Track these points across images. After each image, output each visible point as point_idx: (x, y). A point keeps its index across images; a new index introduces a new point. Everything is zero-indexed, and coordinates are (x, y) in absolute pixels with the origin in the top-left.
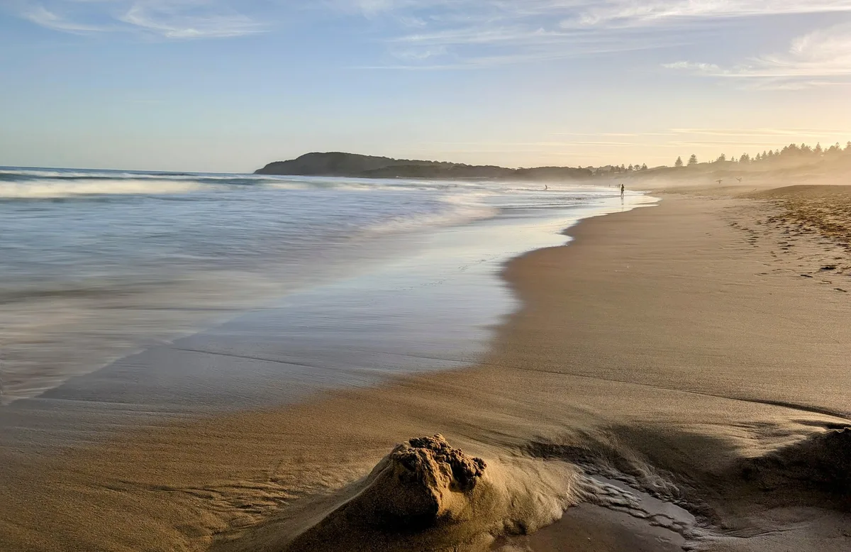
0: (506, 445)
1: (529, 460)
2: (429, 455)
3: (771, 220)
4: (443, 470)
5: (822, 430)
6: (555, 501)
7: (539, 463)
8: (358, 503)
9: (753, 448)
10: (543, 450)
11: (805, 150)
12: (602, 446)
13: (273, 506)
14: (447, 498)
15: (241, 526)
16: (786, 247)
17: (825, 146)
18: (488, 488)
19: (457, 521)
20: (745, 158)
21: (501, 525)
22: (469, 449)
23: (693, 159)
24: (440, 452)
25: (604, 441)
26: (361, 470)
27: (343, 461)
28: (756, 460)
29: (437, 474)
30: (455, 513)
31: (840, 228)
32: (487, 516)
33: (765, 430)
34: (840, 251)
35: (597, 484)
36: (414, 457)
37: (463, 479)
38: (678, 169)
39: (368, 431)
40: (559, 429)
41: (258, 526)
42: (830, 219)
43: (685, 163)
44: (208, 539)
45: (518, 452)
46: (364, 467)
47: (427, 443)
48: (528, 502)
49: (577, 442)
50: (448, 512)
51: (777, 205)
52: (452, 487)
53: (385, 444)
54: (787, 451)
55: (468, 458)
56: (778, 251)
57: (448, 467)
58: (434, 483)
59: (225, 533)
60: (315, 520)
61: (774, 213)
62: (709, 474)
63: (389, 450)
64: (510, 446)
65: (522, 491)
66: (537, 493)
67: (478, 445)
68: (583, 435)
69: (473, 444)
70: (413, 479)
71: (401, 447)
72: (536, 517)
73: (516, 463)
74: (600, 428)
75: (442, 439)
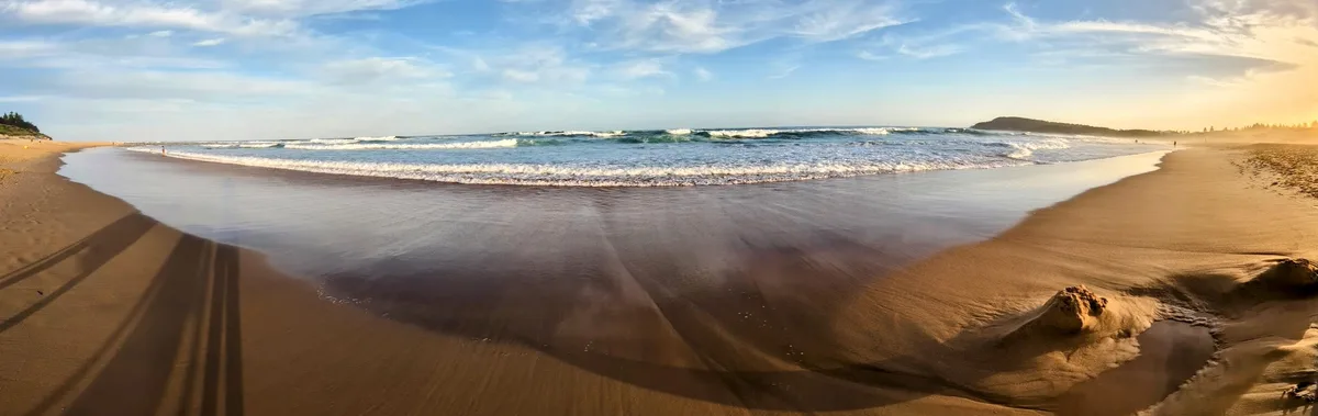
0: (1117, 289)
1: (1131, 297)
2: (1078, 296)
3: (1249, 161)
4: (1085, 304)
5: (1276, 263)
6: (1145, 318)
7: (1136, 298)
8: (1038, 321)
9: (1245, 277)
10: (1137, 291)
11: (1263, 126)
12: (1168, 287)
13: (991, 318)
14: (1087, 320)
15: (974, 325)
16: (1256, 174)
17: (1271, 125)
18: (1109, 314)
19: (1092, 332)
20: (1236, 129)
21: (1116, 333)
22: (1098, 293)
23: (1212, 129)
24: (1083, 295)
25: (1169, 283)
26: (1038, 303)
27: (1027, 297)
28: (1247, 283)
29: (1082, 307)
30: (1091, 327)
31: (1279, 164)
32: (1109, 329)
33: (1250, 267)
34: (1279, 175)
35: (1167, 307)
36: (1069, 298)
37: (1096, 309)
38: (1204, 133)
39: (1040, 281)
40: (1147, 279)
41: (985, 327)
42: (1274, 160)
43: (1208, 130)
44: (959, 329)
45: (1124, 293)
46: (1040, 301)
47: (1075, 290)
48: (1131, 320)
49: (1156, 285)
50: (1088, 327)
51: (1252, 154)
52: (1090, 314)
53: (1051, 289)
54: (1261, 276)
55: (1098, 297)
56: (1253, 177)
57: (1087, 302)
58: (1080, 312)
59: (967, 328)
60: (1014, 328)
61: (1251, 157)
62: (1224, 294)
63: (1055, 293)
64: (1121, 290)
65: (1128, 315)
66: (1135, 315)
67: (1104, 291)
68: (1159, 281)
69: (1099, 289)
70: (1069, 309)
71: (1061, 292)
72: (1136, 328)
73: (1124, 299)
74: (1168, 277)
75: (1084, 287)
